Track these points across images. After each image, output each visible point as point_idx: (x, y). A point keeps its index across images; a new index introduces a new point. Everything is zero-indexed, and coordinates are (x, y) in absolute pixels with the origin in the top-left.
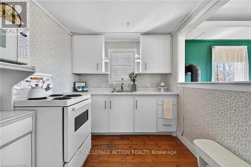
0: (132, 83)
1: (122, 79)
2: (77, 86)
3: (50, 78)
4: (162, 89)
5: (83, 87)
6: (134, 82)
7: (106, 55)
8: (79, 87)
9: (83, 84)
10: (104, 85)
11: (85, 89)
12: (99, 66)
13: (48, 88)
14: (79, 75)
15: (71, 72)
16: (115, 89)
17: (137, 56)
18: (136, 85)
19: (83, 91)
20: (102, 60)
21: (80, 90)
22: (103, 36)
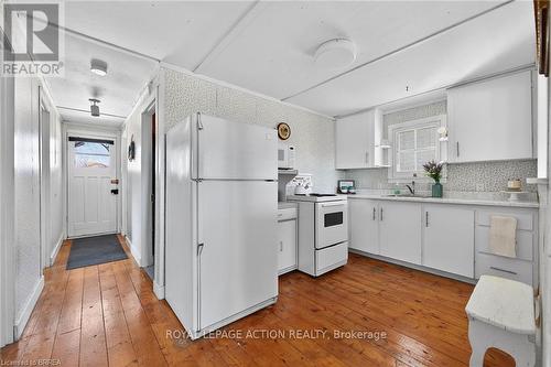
0: (433, 181)
1: (415, 175)
2: (341, 185)
4: (513, 195)
5: (349, 188)
6: (437, 180)
7: (385, 136)
8: (343, 188)
9: (350, 184)
10: (380, 185)
11: (352, 191)
12: (370, 156)
13: (307, 187)
14: (345, 170)
15: (333, 168)
16: (398, 192)
17: (442, 130)
18: (441, 186)
19: (348, 193)
20: (373, 146)
21: (345, 191)
22: (377, 111)
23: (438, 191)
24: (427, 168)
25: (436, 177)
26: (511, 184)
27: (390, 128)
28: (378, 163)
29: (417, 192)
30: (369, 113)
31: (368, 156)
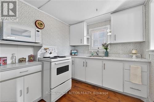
0: (105, 50)
1: (98, 48)
2: (72, 52)
3: (56, 49)
4: (134, 56)
5: (75, 53)
6: (107, 50)
9: (76, 51)
10: (86, 52)
13: (51, 53)
14: (74, 46)
15: (69, 45)
16: (93, 55)
17: (109, 30)
18: (108, 52)
19: (75, 55)
20: (84, 36)
21: (73, 54)
22: (85, 22)
23: (107, 54)
24: (103, 45)
25: (106, 49)
26: (134, 52)
27: (90, 30)
28: (85, 43)
29: (100, 55)
30: (82, 23)
31: (82, 40)
